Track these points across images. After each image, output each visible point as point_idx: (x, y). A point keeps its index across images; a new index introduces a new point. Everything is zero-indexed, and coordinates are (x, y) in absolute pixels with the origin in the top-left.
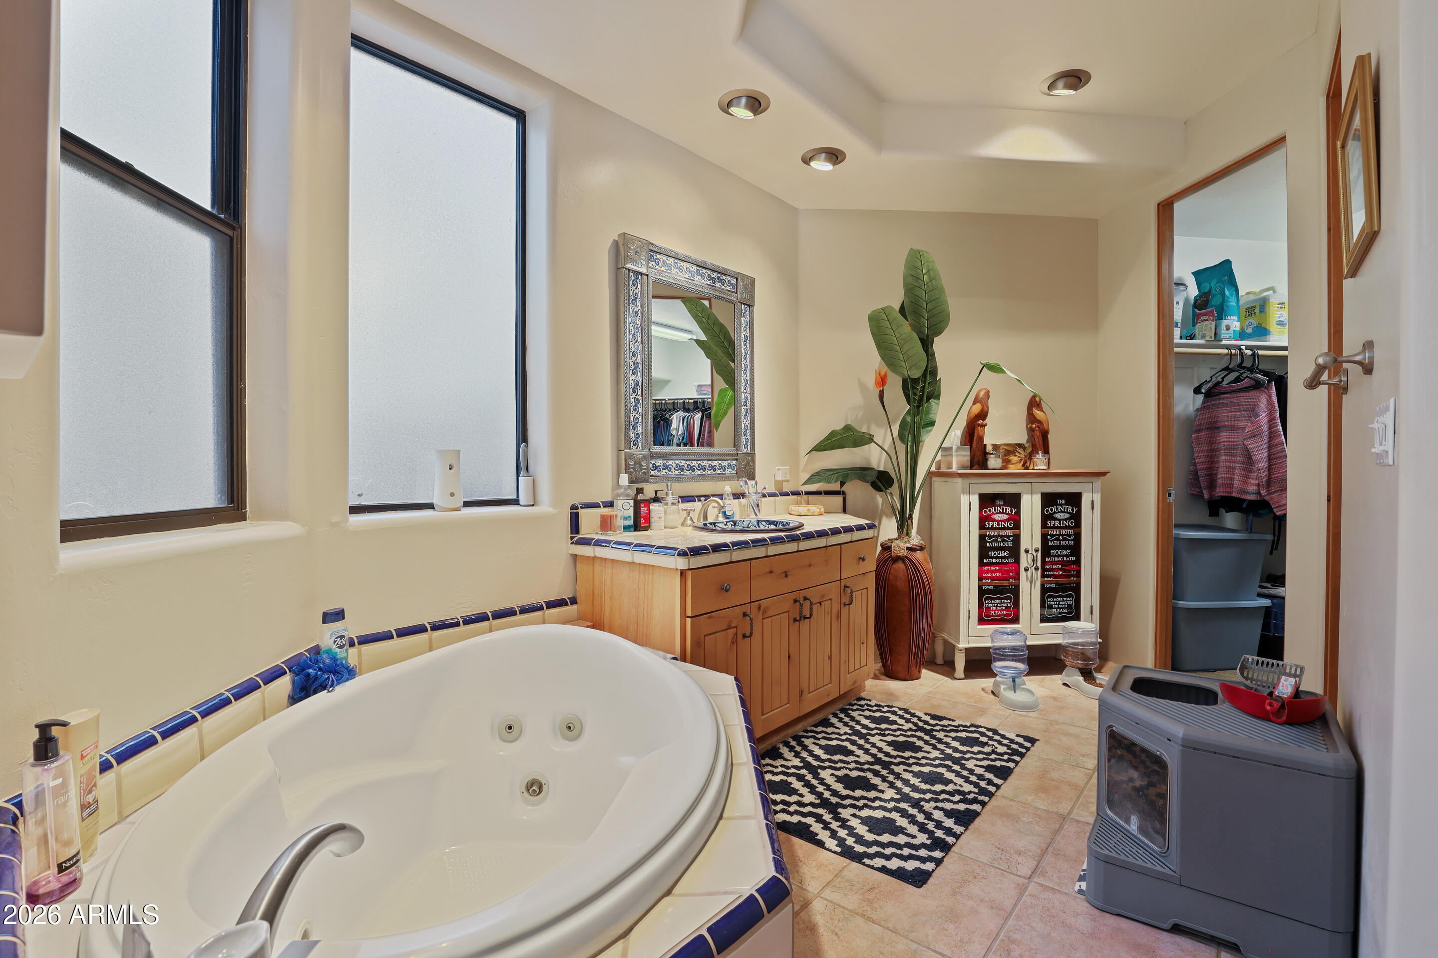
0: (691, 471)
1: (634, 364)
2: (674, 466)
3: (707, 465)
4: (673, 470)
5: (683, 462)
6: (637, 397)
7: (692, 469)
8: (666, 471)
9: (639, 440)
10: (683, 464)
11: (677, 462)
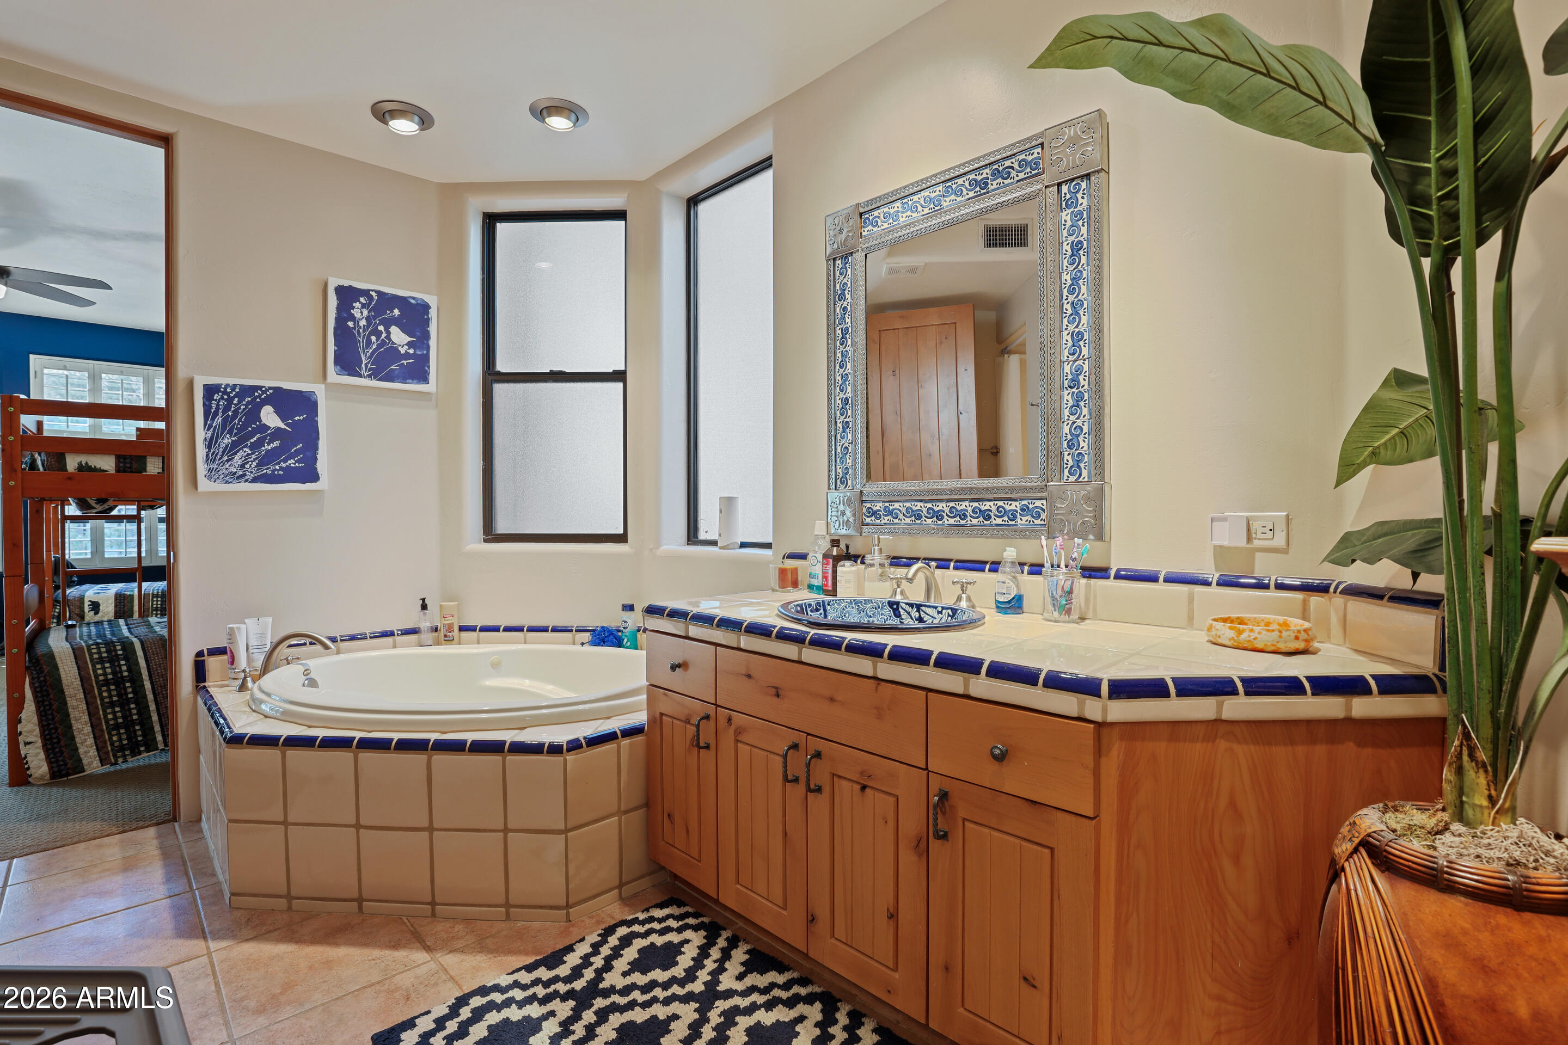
0: (935, 519)
1: (842, 378)
2: (904, 510)
3: (970, 509)
4: (901, 516)
5: (920, 504)
6: (845, 420)
7: (938, 516)
8: (890, 517)
9: (848, 477)
10: (918, 507)
11: (908, 505)
